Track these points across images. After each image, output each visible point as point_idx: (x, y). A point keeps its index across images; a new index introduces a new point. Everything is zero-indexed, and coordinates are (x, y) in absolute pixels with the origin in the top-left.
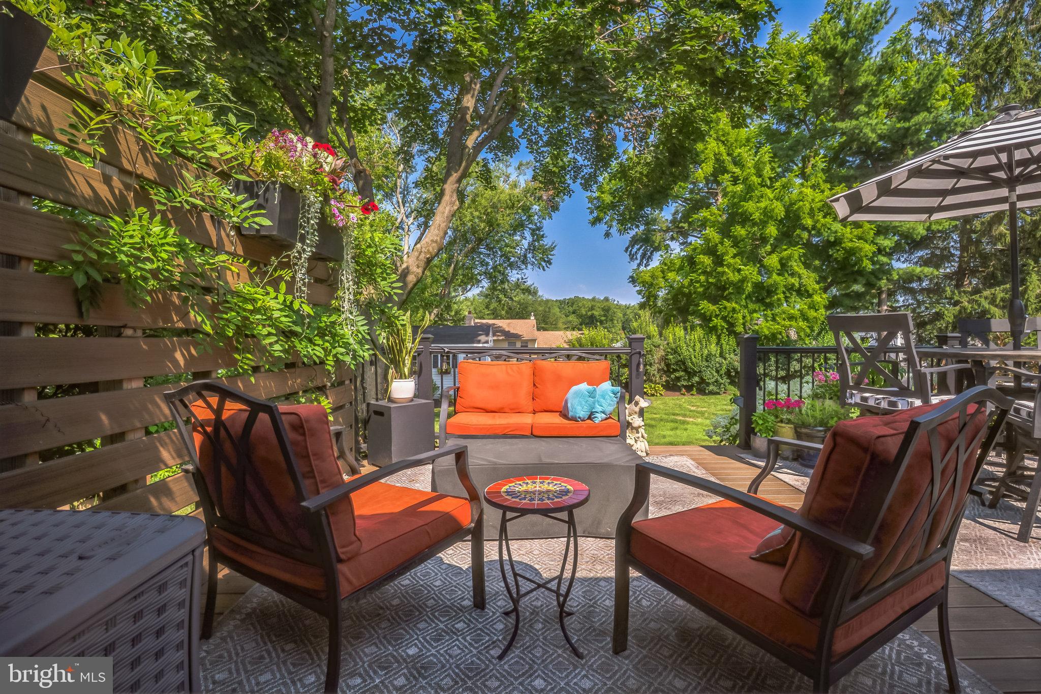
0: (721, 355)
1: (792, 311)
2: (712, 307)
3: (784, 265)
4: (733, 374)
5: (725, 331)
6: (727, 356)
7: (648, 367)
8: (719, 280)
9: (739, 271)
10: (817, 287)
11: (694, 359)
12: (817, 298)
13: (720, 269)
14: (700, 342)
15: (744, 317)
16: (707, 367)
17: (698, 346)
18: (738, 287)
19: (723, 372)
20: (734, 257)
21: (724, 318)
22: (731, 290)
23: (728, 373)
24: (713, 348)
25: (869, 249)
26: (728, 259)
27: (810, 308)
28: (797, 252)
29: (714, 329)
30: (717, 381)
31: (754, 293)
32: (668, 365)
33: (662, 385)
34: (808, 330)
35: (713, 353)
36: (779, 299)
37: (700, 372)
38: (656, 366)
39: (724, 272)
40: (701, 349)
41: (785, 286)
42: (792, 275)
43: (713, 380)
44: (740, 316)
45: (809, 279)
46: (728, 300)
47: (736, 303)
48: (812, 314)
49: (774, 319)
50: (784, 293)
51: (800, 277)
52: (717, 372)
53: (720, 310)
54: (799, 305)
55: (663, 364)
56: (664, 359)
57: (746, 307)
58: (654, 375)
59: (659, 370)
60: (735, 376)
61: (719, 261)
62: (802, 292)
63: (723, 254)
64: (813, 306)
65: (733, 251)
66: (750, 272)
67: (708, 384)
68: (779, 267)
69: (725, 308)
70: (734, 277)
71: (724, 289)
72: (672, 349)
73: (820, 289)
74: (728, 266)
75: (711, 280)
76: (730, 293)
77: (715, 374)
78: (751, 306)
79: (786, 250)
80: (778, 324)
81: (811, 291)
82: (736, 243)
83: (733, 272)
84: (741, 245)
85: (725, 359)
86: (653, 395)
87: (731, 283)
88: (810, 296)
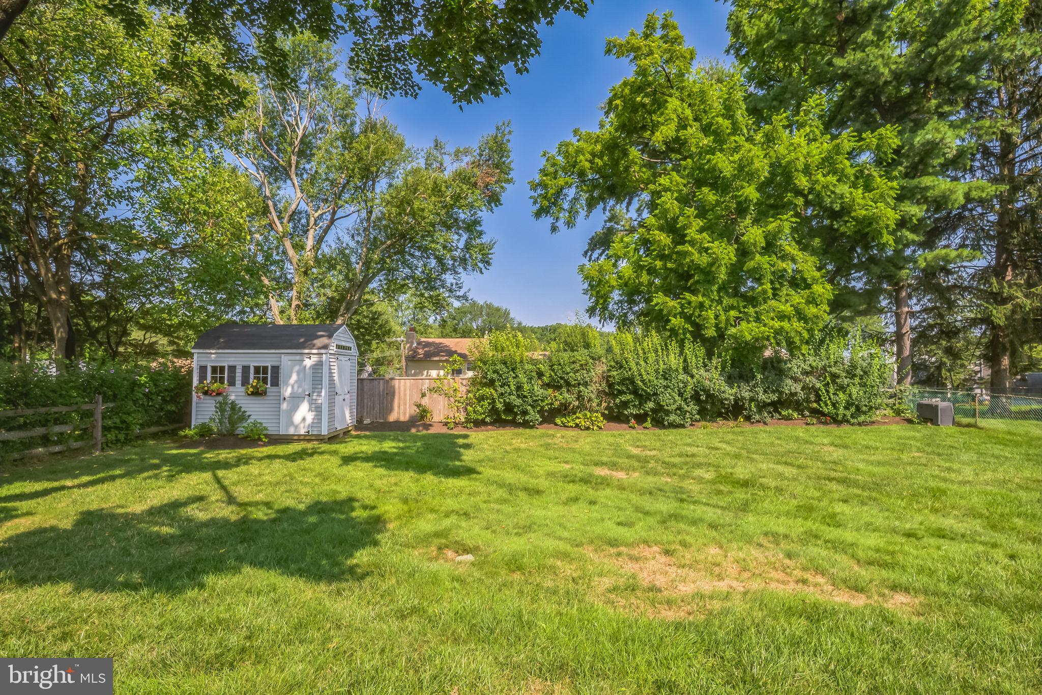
0: (686, 370)
1: (783, 307)
2: (672, 303)
3: (770, 246)
4: (703, 398)
5: (688, 335)
6: (695, 371)
7: (582, 388)
8: (681, 265)
9: (706, 250)
10: (817, 274)
11: (645, 377)
12: (818, 289)
13: (680, 248)
14: (656, 351)
15: (717, 317)
16: (666, 387)
17: (652, 357)
18: (708, 275)
19: (688, 394)
20: (701, 230)
21: (688, 318)
22: (696, 278)
23: (696, 397)
24: (674, 360)
26: (692, 233)
27: (808, 302)
28: (785, 223)
29: (674, 332)
30: (679, 408)
31: (730, 282)
32: (610, 386)
33: (603, 415)
34: (806, 335)
35: (674, 367)
36: (765, 292)
37: (655, 394)
38: (593, 387)
39: (686, 254)
40: (657, 361)
41: (773, 273)
42: (783, 258)
43: (674, 407)
44: (711, 314)
45: (807, 264)
46: (694, 292)
47: (704, 295)
48: (812, 310)
49: (758, 319)
50: (772, 282)
51: (794, 260)
52: (681, 394)
53: (682, 306)
54: (798, 298)
55: (604, 385)
56: (607, 378)
57: (720, 302)
58: (590, 400)
59: (599, 392)
60: (706, 401)
61: (679, 236)
62: (798, 282)
63: (685, 227)
64: (812, 301)
65: (699, 223)
66: (726, 253)
67: (668, 413)
68: (764, 244)
69: (689, 303)
70: (704, 260)
71: (687, 276)
72: (617, 363)
73: (822, 277)
74: (692, 243)
75: (669, 265)
76: (697, 282)
77: (677, 398)
78: (726, 301)
79: (772, 222)
80: (765, 325)
81: (809, 281)
82: (702, 212)
83: (700, 253)
84: (710, 216)
85: (692, 377)
86: (588, 428)
87: (698, 268)
88: (808, 286)
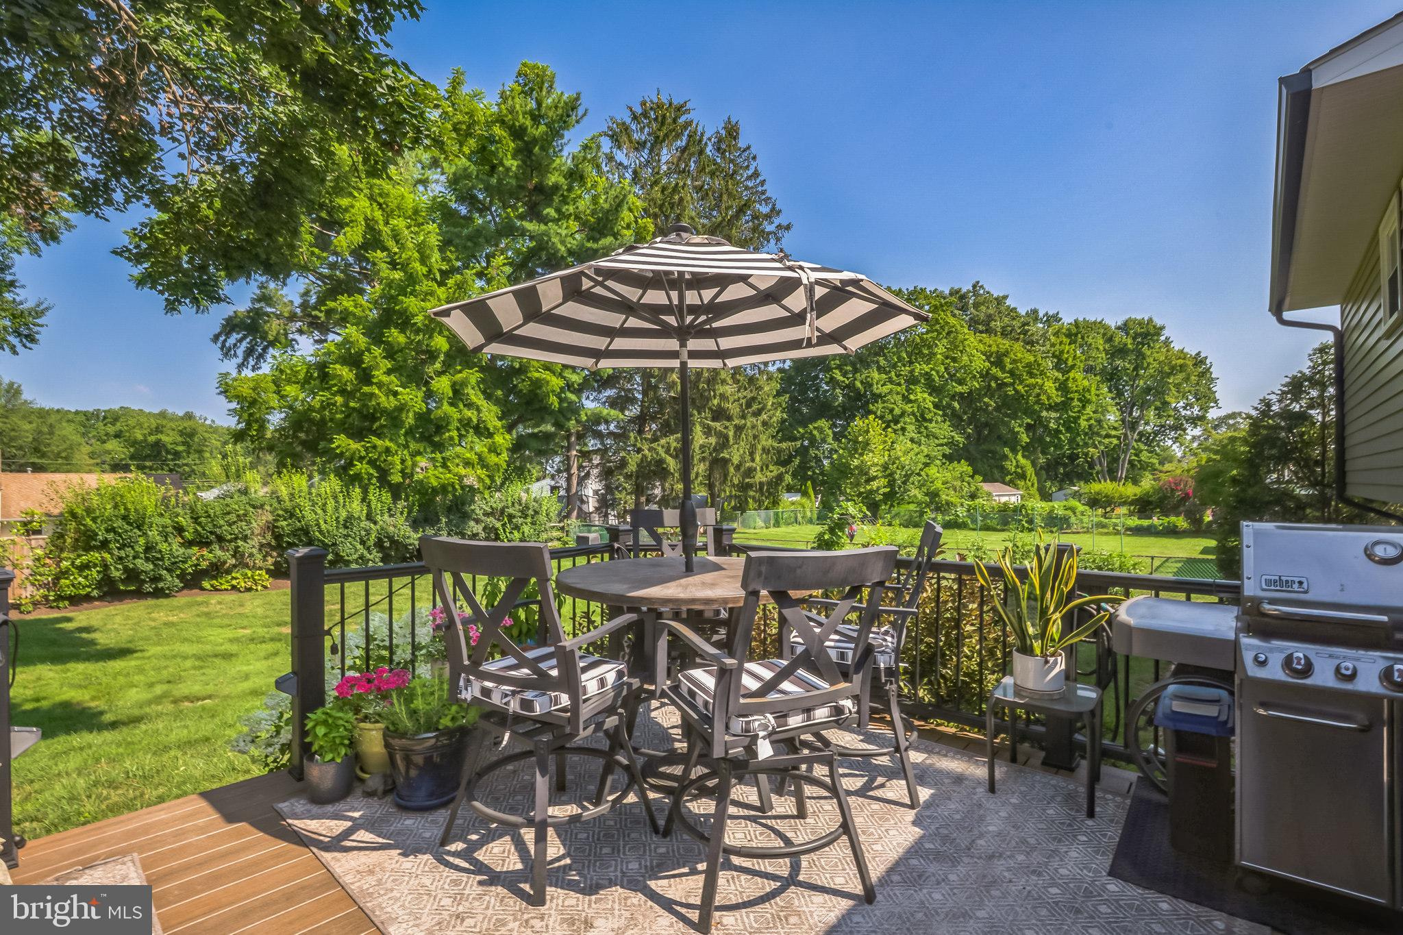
0: (369, 517)
1: (468, 455)
2: (354, 446)
3: (458, 393)
4: (387, 544)
5: (374, 481)
6: (379, 518)
7: (240, 543)
8: (365, 405)
9: (395, 394)
10: (499, 424)
11: (323, 526)
12: (498, 439)
13: (366, 389)
14: (335, 498)
15: (403, 461)
16: (348, 536)
17: (331, 504)
18: (395, 417)
19: (371, 542)
20: (389, 372)
21: (372, 463)
22: (383, 421)
23: (379, 544)
24: (356, 507)
25: (556, 382)
26: (379, 375)
27: (490, 451)
28: (473, 376)
29: (357, 478)
30: (362, 557)
31: (417, 427)
32: (278, 537)
33: (268, 571)
34: (488, 481)
35: (356, 515)
36: (451, 438)
37: (334, 544)
38: (255, 541)
39: (372, 395)
40: (337, 509)
41: (460, 421)
42: (469, 405)
43: (355, 557)
44: (397, 459)
45: (490, 414)
46: (379, 436)
47: (391, 440)
48: (493, 459)
49: (444, 466)
50: (458, 429)
51: (478, 410)
52: (363, 542)
53: (366, 449)
54: (480, 446)
55: (269, 536)
56: (271, 527)
57: (406, 446)
58: (251, 555)
59: (262, 545)
60: (390, 548)
61: (365, 377)
62: (481, 430)
63: (370, 368)
64: (494, 450)
65: (387, 364)
66: (413, 397)
67: (347, 563)
68: (451, 394)
69: (375, 447)
70: (388, 403)
71: (373, 418)
72: (286, 511)
73: (503, 427)
74: (380, 385)
75: (352, 404)
76: (382, 426)
77: (359, 546)
78: (413, 446)
79: (460, 372)
80: (450, 472)
81: (492, 430)
82: (391, 353)
83: (387, 395)
84: (399, 357)
85: (375, 523)
86: (249, 590)
87: (384, 411)
88: (490, 435)
